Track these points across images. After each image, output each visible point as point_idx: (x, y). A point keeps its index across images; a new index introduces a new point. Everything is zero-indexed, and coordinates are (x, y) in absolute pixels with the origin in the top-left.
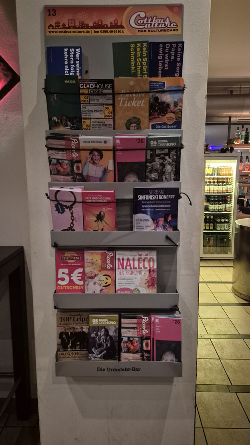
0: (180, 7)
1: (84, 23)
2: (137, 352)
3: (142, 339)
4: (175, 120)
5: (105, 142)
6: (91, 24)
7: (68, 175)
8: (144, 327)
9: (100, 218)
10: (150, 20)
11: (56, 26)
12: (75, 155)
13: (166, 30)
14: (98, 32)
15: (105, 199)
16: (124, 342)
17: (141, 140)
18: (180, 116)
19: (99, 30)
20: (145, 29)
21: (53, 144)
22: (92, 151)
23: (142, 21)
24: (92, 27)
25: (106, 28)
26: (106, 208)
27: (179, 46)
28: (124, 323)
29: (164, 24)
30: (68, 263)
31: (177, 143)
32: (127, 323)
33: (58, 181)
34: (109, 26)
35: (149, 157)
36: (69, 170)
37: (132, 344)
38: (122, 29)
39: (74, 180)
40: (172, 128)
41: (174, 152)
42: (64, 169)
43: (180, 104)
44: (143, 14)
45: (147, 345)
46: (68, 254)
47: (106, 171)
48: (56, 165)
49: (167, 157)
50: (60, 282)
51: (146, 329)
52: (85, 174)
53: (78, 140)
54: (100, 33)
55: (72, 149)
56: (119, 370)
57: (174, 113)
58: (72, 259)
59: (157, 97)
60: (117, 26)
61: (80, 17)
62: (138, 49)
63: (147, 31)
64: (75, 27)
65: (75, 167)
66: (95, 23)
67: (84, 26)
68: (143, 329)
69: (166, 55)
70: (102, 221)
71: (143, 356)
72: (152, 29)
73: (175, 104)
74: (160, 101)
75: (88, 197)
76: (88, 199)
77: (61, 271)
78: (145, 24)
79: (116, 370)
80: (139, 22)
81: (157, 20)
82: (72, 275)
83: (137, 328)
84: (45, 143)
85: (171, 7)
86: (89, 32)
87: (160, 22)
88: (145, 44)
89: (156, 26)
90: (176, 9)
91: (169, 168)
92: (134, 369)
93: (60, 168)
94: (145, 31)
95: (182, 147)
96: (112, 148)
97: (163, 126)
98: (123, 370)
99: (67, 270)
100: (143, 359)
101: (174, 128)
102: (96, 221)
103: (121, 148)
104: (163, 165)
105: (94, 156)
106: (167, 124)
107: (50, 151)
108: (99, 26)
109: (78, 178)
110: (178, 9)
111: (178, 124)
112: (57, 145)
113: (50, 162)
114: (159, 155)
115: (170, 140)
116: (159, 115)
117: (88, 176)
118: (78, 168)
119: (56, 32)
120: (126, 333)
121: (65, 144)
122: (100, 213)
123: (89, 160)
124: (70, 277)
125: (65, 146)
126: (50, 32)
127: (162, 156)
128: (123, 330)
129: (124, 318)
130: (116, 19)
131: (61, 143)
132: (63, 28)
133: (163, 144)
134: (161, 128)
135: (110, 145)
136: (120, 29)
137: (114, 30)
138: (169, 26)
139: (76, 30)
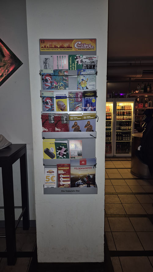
0: (95, 40)
6: (59, 47)
11: (44, 47)
13: (89, 49)
19: (62, 49)
23: (80, 45)
24: (59, 48)
25: (65, 48)
38: (71, 49)
44: (80, 43)
60: (69, 47)
66: (60, 46)
67: (56, 47)
78: (81, 47)
79: (69, 191)
80: (78, 46)
85: (91, 40)
86: (58, 50)
87: (87, 46)
89: (85, 48)
90: (93, 41)
92: (77, 191)
94: (81, 49)
95: (97, 96)
98: (72, 191)
108: (62, 47)
119: (45, 50)
126: (42, 50)
130: (69, 45)
132: (47, 48)
137: (68, 49)
138: (90, 47)
139: (52, 49)
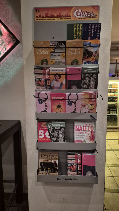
1: (52, 15)
2: (75, 171)
3: (77, 165)
4: (95, 60)
5: (62, 70)
6: (56, 16)
7: (44, 86)
8: (78, 159)
9: (59, 106)
10: (83, 13)
11: (39, 17)
12: (47, 77)
13: (91, 18)
14: (59, 19)
15: (61, 97)
16: (69, 166)
17: (79, 69)
18: (98, 58)
19: (59, 18)
20: (81, 17)
21: (37, 72)
22: (56, 75)
23: (80, 13)
25: (62, 17)
26: (62, 102)
27: (99, 25)
28: (69, 157)
29: (90, 15)
30: (43, 128)
31: (97, 71)
32: (70, 157)
33: (39, 89)
34: (64, 16)
35: (83, 77)
36: (44, 84)
37: (73, 167)
38: (70, 18)
39: (47, 88)
40: (93, 64)
41: (95, 75)
42: (42, 83)
43: (98, 52)
44: (80, 11)
45: (80, 168)
46: (43, 124)
47: (62, 84)
48: (38, 81)
49: (91, 77)
50: (40, 137)
51: (79, 160)
52: (52, 85)
53: (49, 69)
54: (60, 20)
55: (46, 74)
56: (67, 180)
57: (95, 56)
58: (45, 126)
59: (87, 49)
60: (68, 16)
61: (51, 12)
62: (78, 27)
63: (82, 18)
64: (48, 17)
65: (47, 82)
66: (58, 15)
67: (52, 16)
68: (78, 160)
69: (92, 29)
70: (60, 108)
71: (78, 173)
72: (84, 17)
73: (95, 52)
74: (88, 51)
75: (53, 96)
76: (53, 98)
77: (40, 131)
78: (81, 15)
79: (66, 180)
80: (78, 14)
81: (87, 13)
82: (45, 133)
83: (75, 159)
84: (33, 71)
85: (93, 7)
86: (55, 19)
87: (88, 14)
88: (81, 25)
89: (86, 16)
90: (96, 8)
91: (92, 83)
92: (74, 179)
93: (40, 83)
94: (81, 18)
95: (99, 73)
96: (65, 73)
97: (89, 63)
98: (69, 180)
99: (43, 131)
100: (78, 175)
101: (94, 64)
102: (57, 108)
103: (70, 73)
104: (90, 81)
105: (56, 77)
106: (91, 62)
107: (35, 75)
108: (59, 16)
109: (48, 87)
110: (97, 8)
111: (97, 62)
112: (39, 72)
113: (36, 80)
114: (87, 76)
115: (93, 69)
116: (87, 57)
117: (53, 87)
118: (49, 83)
119: (39, 19)
120: (69, 162)
121: (43, 71)
122: (59, 104)
123: (54, 79)
124: (44, 134)
125: (43, 72)
126: (36, 19)
127: (89, 77)
128: (68, 160)
129: (68, 155)
130: (67, 13)
131: (41, 71)
132: (42, 18)
133: (89, 71)
134: (88, 64)
135: (64, 72)
136: (69, 18)
137: (66, 18)
138: (92, 16)
139: (48, 18)
